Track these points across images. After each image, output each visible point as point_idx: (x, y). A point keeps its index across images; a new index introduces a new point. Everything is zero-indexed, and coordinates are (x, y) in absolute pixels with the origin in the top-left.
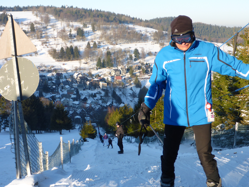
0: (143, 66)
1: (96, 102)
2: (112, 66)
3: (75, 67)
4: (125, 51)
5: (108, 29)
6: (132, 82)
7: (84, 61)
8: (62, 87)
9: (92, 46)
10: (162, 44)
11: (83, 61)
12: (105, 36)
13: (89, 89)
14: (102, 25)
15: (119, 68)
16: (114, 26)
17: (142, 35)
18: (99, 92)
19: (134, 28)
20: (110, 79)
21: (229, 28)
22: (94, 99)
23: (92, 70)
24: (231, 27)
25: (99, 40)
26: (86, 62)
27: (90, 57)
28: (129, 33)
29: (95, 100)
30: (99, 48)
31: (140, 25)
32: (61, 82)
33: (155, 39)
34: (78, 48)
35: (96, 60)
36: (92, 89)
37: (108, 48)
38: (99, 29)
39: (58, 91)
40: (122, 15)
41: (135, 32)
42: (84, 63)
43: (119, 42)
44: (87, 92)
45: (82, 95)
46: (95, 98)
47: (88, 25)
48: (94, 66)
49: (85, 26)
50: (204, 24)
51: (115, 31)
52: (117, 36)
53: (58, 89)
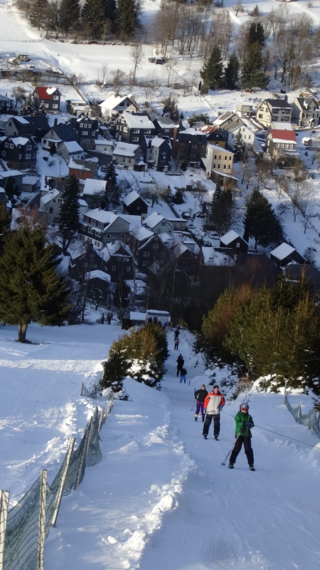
1: (178, 225)
3: (112, 73)
7: (155, 50)
8: (52, 144)
13: (160, 169)
18: (199, 183)
22: (173, 210)
23: (180, 92)
26: (160, 57)
27: (181, 38)
29: (178, 216)
32: (51, 124)
36: (173, 169)
37: (256, 13)
39: (34, 161)
42: (152, 60)
44: (149, 179)
45: (129, 186)
46: (176, 207)
53: (35, 150)
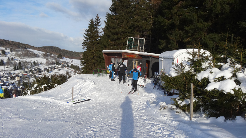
0: (38, 69)
2: (22, 69)
4: (29, 62)
5: (19, 51)
6: (33, 76)
9: (10, 59)
10: (47, 59)
11: (6, 66)
12: (18, 55)
14: (16, 49)
15: (26, 70)
16: (22, 50)
17: (37, 55)
19: (33, 51)
20: (21, 75)
21: (77, 52)
25: (14, 57)
28: (30, 53)
30: (14, 60)
31: (36, 50)
33: (43, 57)
34: (3, 60)
35: (13, 66)
38: (14, 51)
40: (26, 45)
41: (33, 53)
43: (25, 58)
47: (8, 49)
48: (12, 69)
49: (6, 49)
50: (66, 50)
51: (23, 52)
52: (24, 55)
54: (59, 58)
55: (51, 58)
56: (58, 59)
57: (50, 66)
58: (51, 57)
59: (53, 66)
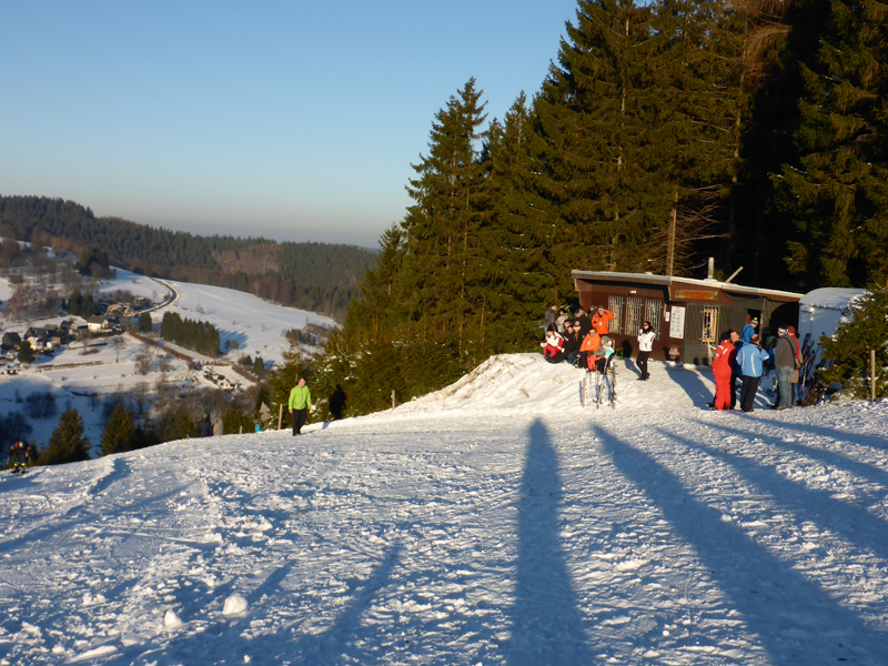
10: (16, 280)
21: (199, 239)
24: (204, 236)
50: (128, 224)
54: (86, 271)
55: (42, 272)
56: (85, 281)
57: (40, 324)
58: (42, 267)
59: (57, 322)
